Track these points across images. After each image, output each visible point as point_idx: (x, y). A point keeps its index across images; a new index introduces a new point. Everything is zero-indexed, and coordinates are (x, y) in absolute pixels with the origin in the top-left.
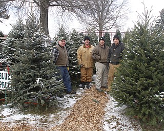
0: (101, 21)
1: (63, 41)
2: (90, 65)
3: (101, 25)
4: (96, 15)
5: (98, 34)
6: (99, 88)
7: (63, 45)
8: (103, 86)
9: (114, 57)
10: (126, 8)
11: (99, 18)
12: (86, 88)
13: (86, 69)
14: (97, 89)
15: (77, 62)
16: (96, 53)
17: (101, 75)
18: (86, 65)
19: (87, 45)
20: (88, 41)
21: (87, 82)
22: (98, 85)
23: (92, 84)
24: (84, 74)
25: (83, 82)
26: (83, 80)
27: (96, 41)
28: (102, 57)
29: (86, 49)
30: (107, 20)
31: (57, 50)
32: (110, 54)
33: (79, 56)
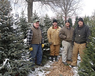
0: (66, 11)
1: (38, 23)
2: (58, 42)
3: (66, 14)
4: (63, 8)
5: (64, 19)
6: (65, 61)
7: (37, 27)
8: (68, 59)
9: (78, 37)
10: (82, 3)
11: (65, 9)
12: (54, 60)
13: (55, 46)
14: (63, 63)
15: (47, 40)
16: (63, 33)
17: (66, 51)
18: (54, 43)
19: (55, 26)
20: (56, 23)
21: (55, 56)
22: (64, 59)
23: (60, 56)
24: (53, 50)
25: (52, 56)
26: (52, 55)
27: (62, 23)
28: (68, 37)
29: (54, 30)
30: (69, 11)
31: (31, 30)
32: (75, 34)
33: (49, 35)
